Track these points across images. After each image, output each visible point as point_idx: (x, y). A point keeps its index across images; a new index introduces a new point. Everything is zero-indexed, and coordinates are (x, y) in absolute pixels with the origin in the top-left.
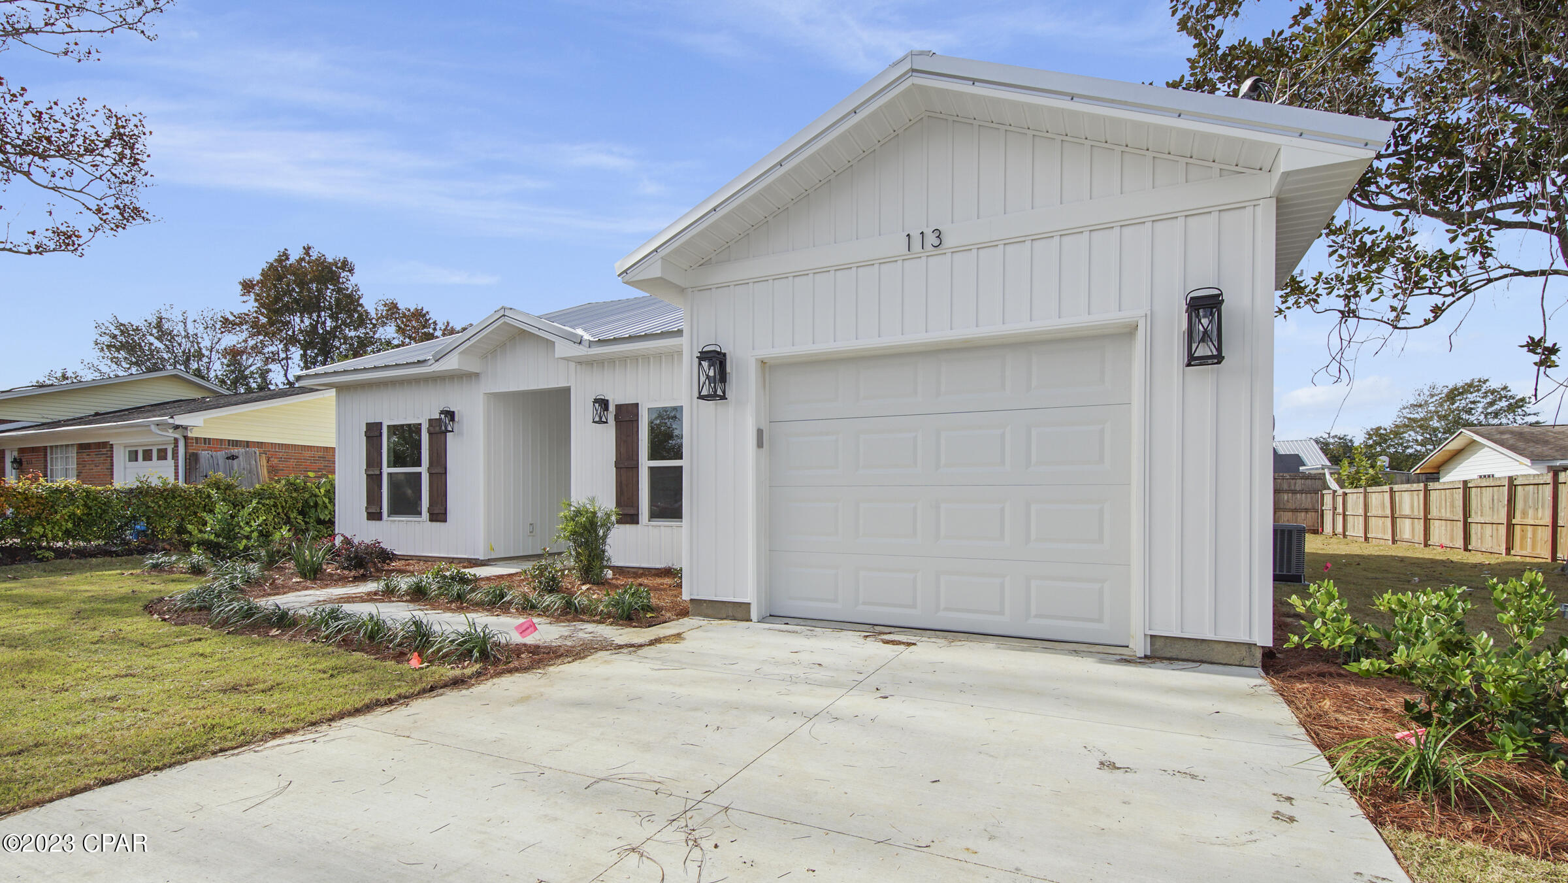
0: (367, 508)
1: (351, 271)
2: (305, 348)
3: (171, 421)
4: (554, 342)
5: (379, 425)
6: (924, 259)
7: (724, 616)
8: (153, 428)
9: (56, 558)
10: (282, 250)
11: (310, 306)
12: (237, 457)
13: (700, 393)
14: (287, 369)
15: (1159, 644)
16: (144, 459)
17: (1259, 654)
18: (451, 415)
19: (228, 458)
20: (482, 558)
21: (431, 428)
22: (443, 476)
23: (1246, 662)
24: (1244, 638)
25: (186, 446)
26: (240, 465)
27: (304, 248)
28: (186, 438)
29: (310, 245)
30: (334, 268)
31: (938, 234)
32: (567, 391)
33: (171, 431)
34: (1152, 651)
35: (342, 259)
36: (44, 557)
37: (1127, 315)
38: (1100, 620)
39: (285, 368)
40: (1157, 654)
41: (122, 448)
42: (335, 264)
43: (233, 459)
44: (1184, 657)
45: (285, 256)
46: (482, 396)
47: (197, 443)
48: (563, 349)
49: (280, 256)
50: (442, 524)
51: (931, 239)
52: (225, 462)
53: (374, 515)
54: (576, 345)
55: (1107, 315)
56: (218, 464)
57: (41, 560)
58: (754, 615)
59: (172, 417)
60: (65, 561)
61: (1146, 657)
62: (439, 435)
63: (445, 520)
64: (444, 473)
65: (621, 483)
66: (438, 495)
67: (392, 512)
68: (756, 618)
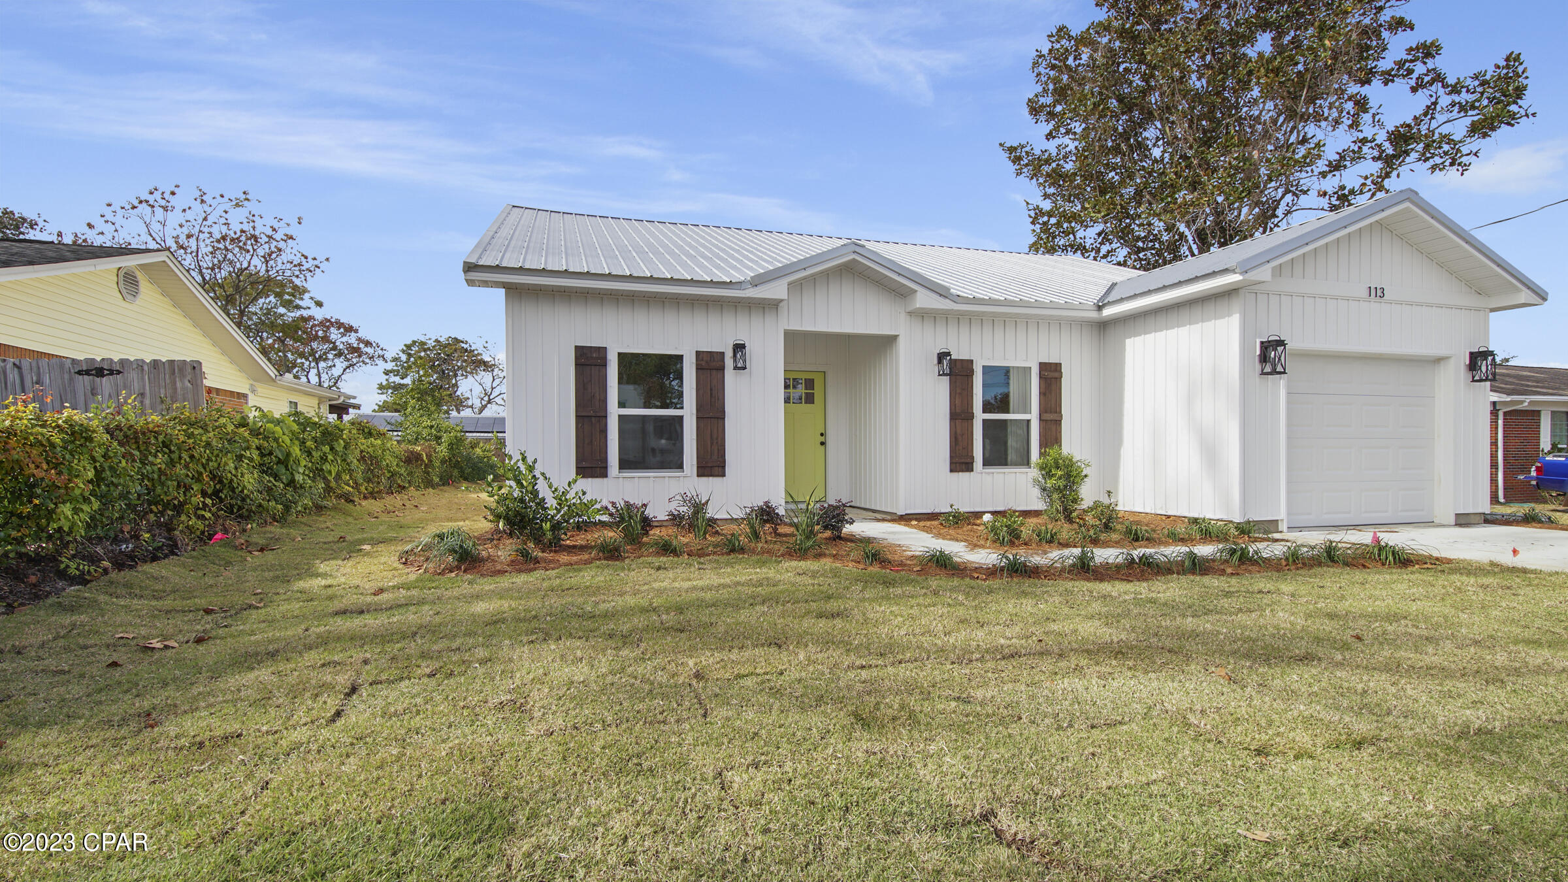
0: (577, 461)
5: (602, 351)
6: (1372, 303)
17: (1483, 517)
21: (701, 363)
22: (720, 422)
23: (1480, 522)
31: (1382, 290)
34: (1455, 521)
37: (1448, 353)
38: (1424, 510)
44: (1462, 523)
46: (782, 331)
48: (927, 300)
50: (718, 480)
51: (1379, 292)
54: (941, 299)
58: (1283, 526)
62: (714, 372)
63: (723, 475)
64: (720, 416)
65: (956, 433)
66: (712, 444)
67: (624, 465)
68: (1285, 529)
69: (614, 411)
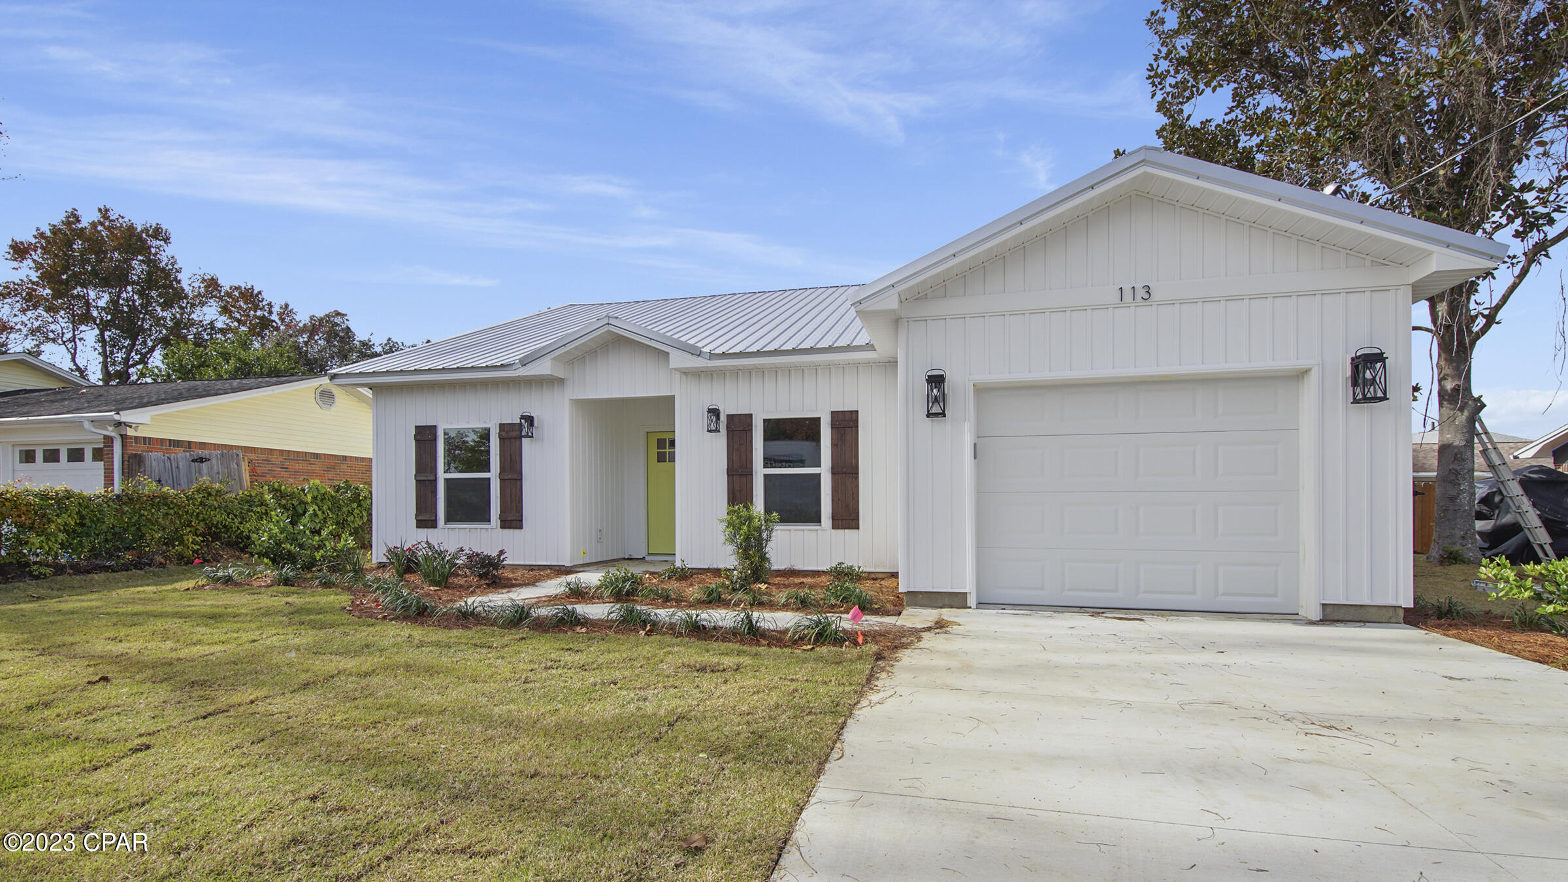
0: (417, 515)
1: (166, 240)
2: (104, 326)
3: (117, 417)
4: (668, 353)
5: (433, 429)
6: (1132, 309)
7: (941, 605)
8: (87, 425)
9: (55, 574)
10: (70, 210)
11: (115, 279)
12: (207, 460)
13: (928, 411)
14: (75, 353)
15: (1329, 610)
16: (46, 460)
17: (1401, 613)
18: (530, 420)
19: (193, 461)
20: (568, 564)
21: (504, 434)
22: (518, 483)
23: (1393, 620)
24: (1392, 602)
25: (124, 446)
26: (212, 468)
27: (100, 210)
28: (123, 437)
29: (108, 207)
30: (144, 235)
31: (1148, 289)
32: (671, 399)
33: (111, 429)
34: (1324, 615)
35: (154, 225)
36: (40, 573)
37: (1302, 364)
38: (1275, 595)
39: (73, 351)
40: (1328, 618)
41: (10, 448)
42: (146, 230)
43: (202, 462)
44: (1348, 619)
45: (73, 217)
46: (568, 400)
47: (136, 443)
48: (678, 360)
49: (68, 217)
50: (517, 532)
51: (1141, 293)
52: (190, 466)
53: (426, 520)
54: (694, 357)
55: (1288, 362)
56: (178, 467)
57: (37, 578)
58: (972, 601)
59: (118, 413)
60: (65, 577)
61: (1321, 620)
62: (513, 440)
63: (521, 527)
64: (519, 479)
65: (733, 489)
66: (511, 502)
67: (449, 519)
68: (974, 605)
69: (442, 476)
